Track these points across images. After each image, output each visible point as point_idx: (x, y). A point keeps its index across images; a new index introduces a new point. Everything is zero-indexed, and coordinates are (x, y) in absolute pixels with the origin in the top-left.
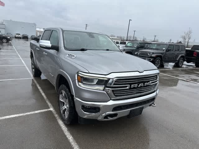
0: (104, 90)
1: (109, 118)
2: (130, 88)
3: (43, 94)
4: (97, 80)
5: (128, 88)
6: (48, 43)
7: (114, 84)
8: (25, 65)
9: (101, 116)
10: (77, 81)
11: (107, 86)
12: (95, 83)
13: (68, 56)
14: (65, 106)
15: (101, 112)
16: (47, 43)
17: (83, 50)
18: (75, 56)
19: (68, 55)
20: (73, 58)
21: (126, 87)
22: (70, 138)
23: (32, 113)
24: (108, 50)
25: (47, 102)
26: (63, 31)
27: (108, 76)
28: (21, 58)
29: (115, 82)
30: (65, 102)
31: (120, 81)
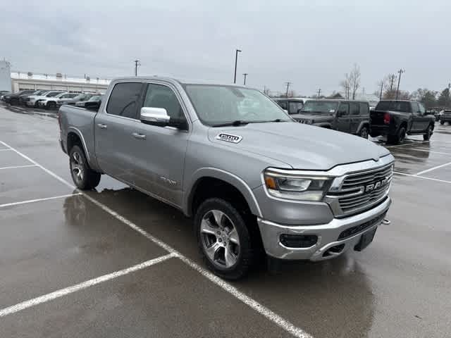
0: (322, 200)
1: (331, 253)
2: (365, 193)
3: (133, 226)
4: (310, 182)
5: (361, 192)
6: (161, 114)
7: (343, 187)
8: (37, 165)
9: (317, 252)
10: (265, 187)
11: (330, 191)
12: (305, 189)
13: (219, 138)
14: (217, 242)
15: (318, 243)
16: (158, 113)
17: (237, 124)
18: (240, 137)
19: (220, 136)
20: (235, 141)
21: (359, 190)
22: (254, 304)
23: (140, 266)
24: (278, 121)
25: (154, 240)
26: (184, 86)
27: (330, 173)
28: (13, 149)
29: (345, 182)
30: (216, 235)
31: (351, 179)
